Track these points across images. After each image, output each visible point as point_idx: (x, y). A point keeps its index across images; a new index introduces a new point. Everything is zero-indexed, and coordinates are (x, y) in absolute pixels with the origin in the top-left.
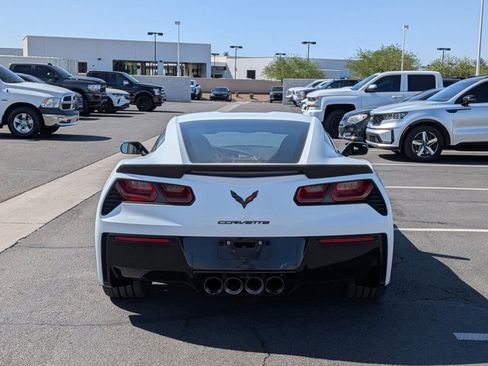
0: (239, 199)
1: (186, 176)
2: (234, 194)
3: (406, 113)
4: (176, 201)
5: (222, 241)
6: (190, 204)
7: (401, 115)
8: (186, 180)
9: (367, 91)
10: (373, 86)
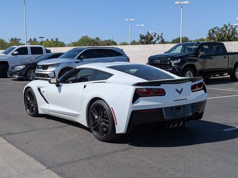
0: (178, 91)
1: (161, 85)
2: (177, 90)
3: (59, 64)
4: (160, 94)
5: (172, 108)
6: (164, 95)
7: (57, 65)
8: (162, 86)
9: (13, 54)
10: (16, 52)
